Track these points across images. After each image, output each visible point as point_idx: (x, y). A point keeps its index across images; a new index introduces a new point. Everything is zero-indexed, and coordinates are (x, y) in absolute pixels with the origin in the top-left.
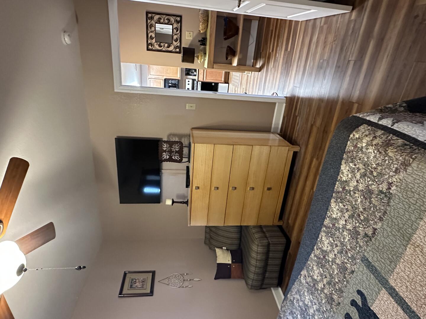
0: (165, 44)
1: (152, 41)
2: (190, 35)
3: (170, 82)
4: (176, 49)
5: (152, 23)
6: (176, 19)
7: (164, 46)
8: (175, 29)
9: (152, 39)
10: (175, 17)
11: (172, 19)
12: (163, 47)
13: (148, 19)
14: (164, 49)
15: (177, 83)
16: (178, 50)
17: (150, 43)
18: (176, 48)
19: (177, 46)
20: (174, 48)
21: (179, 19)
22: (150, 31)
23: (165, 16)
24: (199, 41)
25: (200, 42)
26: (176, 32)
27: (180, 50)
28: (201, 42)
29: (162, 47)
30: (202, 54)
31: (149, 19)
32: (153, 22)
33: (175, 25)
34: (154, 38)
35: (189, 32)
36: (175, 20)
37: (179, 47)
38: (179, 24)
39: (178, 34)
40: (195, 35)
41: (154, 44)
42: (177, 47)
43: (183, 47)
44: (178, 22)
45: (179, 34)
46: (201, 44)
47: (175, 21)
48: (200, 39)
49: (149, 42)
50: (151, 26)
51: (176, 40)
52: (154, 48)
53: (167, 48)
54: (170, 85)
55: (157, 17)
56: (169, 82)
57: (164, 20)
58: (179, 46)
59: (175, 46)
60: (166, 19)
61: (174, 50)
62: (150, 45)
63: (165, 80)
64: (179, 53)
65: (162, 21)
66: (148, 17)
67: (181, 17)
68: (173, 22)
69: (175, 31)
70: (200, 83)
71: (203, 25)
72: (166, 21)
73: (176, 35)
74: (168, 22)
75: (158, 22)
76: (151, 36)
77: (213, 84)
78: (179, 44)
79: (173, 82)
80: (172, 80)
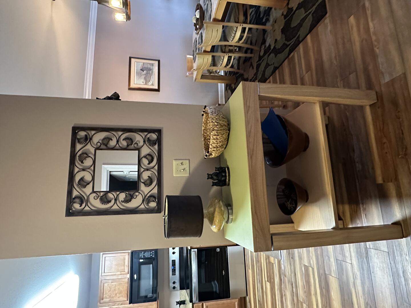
0: (118, 195)
1: (84, 190)
2: (183, 167)
3: (141, 255)
4: (148, 203)
5: (89, 150)
6: (148, 136)
7: (116, 200)
8: (145, 157)
9: (85, 187)
10: (146, 133)
11: (138, 138)
12: (113, 201)
13: (77, 141)
14: (115, 207)
15: (153, 256)
16: (153, 205)
17: (76, 197)
18: (147, 199)
19: (151, 196)
20: (143, 201)
21: (154, 136)
22: (80, 167)
23: (120, 133)
24: (210, 177)
25: (212, 178)
26: (149, 164)
27: (159, 204)
28: (215, 177)
29: (109, 202)
30: (223, 208)
31: (79, 142)
32: (90, 148)
33: (146, 150)
34: (89, 184)
35: (181, 161)
36: (146, 139)
37: (158, 198)
38: (156, 147)
39: (153, 168)
40: (194, 165)
41: (88, 197)
42: (152, 199)
43: (168, 197)
44: (151, 143)
45: (156, 167)
46: (214, 184)
47: (144, 141)
48: (212, 171)
49: (75, 193)
50: (85, 155)
51: (148, 182)
52: (87, 208)
53: (123, 204)
54: (141, 261)
55: (98, 137)
56: (139, 255)
57: (118, 141)
58: (156, 196)
59: (145, 196)
60: (123, 140)
61: (142, 207)
62: (77, 200)
63: (132, 253)
64: (158, 210)
65: (113, 143)
66: (78, 137)
67: (159, 132)
68: (141, 143)
69: (145, 161)
70: (195, 251)
71: (218, 137)
72: (125, 143)
73: (147, 170)
74: (128, 146)
75: (103, 147)
76: (82, 179)
77: (218, 250)
78: (155, 191)
79: (147, 255)
80: (145, 251)
